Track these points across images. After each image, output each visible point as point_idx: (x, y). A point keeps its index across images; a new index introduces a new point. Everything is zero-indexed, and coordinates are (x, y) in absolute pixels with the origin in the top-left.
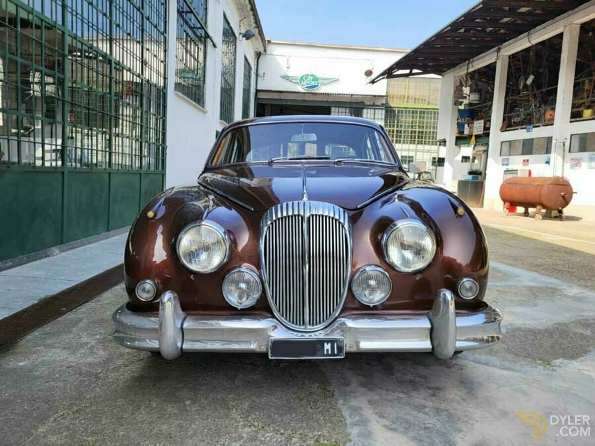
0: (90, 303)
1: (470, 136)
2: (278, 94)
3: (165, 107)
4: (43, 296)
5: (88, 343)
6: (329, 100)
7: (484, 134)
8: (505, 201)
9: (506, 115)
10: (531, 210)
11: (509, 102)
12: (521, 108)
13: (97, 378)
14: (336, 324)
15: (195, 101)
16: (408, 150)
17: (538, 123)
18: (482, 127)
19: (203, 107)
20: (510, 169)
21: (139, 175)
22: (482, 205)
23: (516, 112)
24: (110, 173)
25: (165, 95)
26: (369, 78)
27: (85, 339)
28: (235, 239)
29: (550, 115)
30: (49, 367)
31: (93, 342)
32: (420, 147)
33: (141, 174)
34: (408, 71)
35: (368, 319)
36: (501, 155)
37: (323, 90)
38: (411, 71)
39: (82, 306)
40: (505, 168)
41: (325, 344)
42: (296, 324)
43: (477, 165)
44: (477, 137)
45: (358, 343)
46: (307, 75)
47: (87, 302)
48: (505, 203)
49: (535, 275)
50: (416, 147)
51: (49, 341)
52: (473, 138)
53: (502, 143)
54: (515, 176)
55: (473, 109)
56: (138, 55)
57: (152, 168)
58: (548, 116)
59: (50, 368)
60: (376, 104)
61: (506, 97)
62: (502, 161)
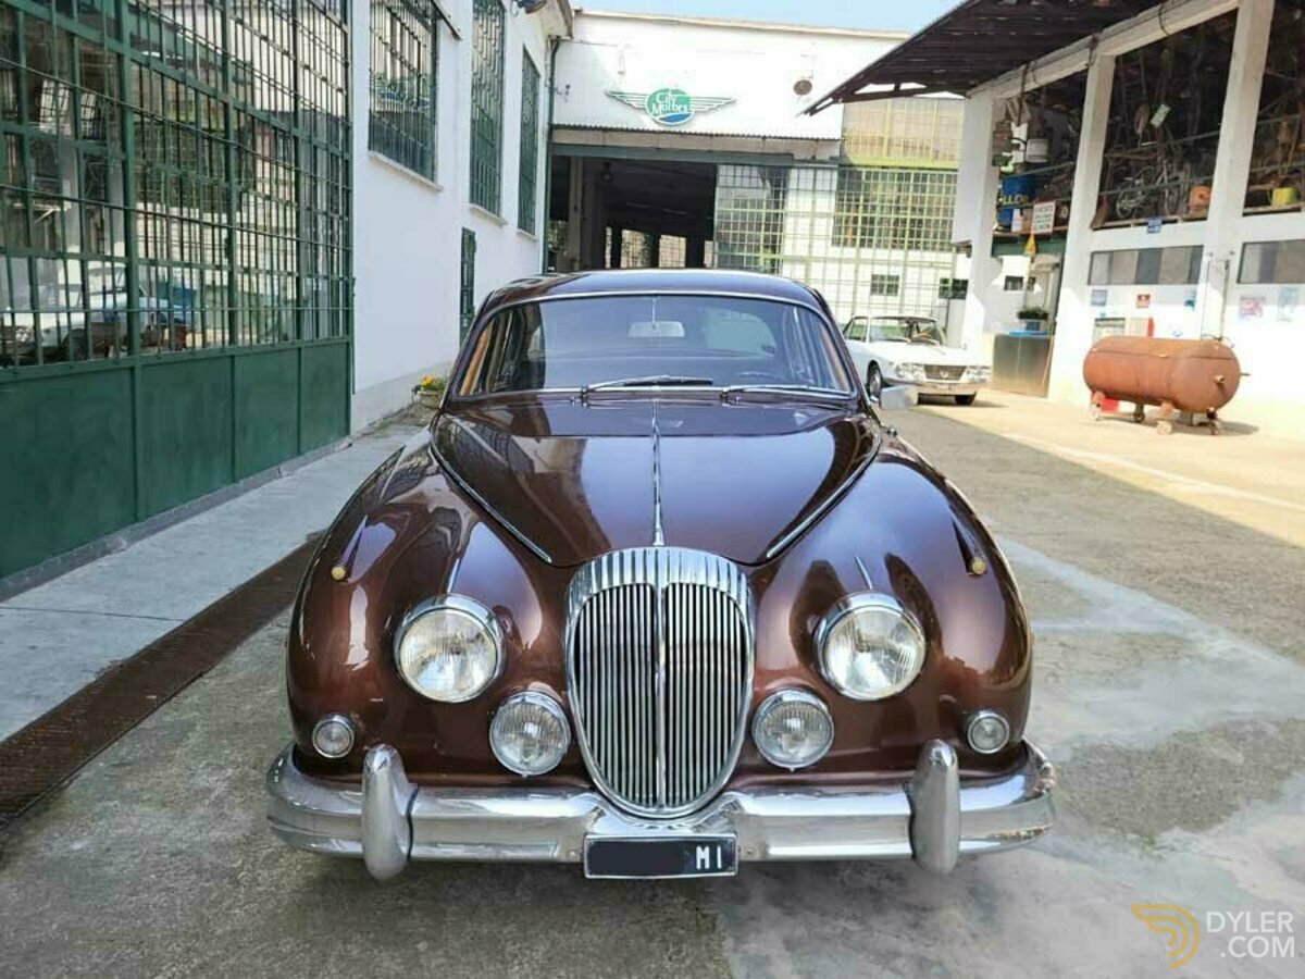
0: (205, 680)
1: (1026, 237)
2: (600, 133)
3: (348, 193)
4: (106, 663)
5: (210, 790)
6: (713, 149)
7: (1054, 232)
8: (1093, 388)
9: (1105, 193)
10: (1148, 409)
11: (1111, 164)
12: (1138, 178)
13: (237, 883)
14: (720, 806)
15: (413, 167)
16: (889, 263)
17: (1173, 213)
18: (1052, 218)
19: (432, 179)
20: (1109, 315)
21: (296, 353)
22: (1044, 392)
23: (1126, 186)
24: (232, 357)
25: (348, 165)
26: (805, 97)
27: (202, 781)
28: (515, 630)
29: (1201, 196)
30: (136, 853)
31: (221, 788)
32: (914, 255)
33: (299, 349)
34: (890, 87)
35: (786, 794)
36: (1089, 283)
37: (700, 125)
38: (897, 87)
39: (190, 688)
40: (1097, 312)
41: (699, 849)
42: (640, 803)
43: (1038, 297)
44: (1040, 239)
45: (764, 848)
46: (667, 90)
47: (201, 675)
48: (1094, 392)
49: (1142, 600)
50: (906, 256)
51: (129, 785)
52: (1031, 241)
53: (1093, 254)
54: (1118, 332)
55: (1033, 176)
56: (286, 84)
57: (324, 332)
58: (1195, 199)
59: (136, 856)
60: (818, 158)
61: (1105, 151)
62: (1093, 296)
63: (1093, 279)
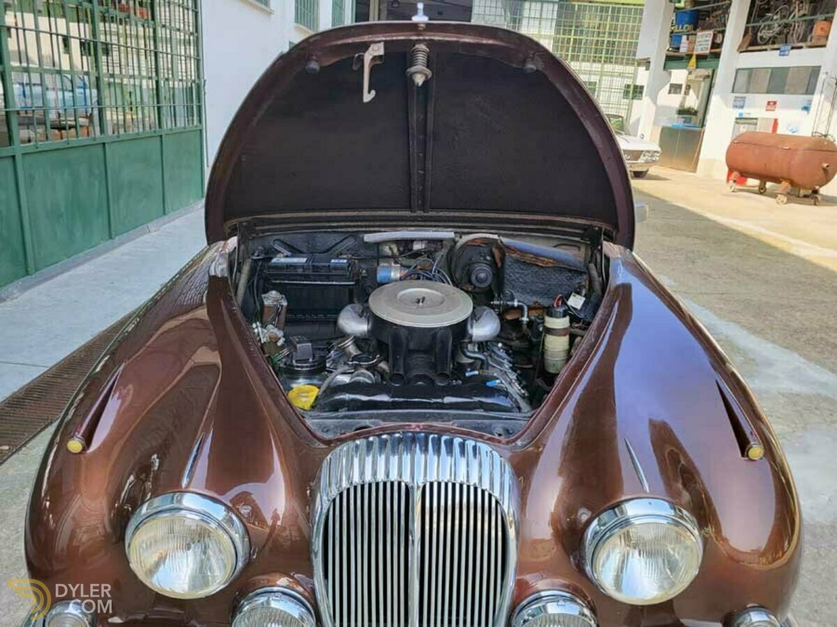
7: (711, 53)
8: (731, 168)
9: (750, 25)
10: (769, 185)
11: (757, 2)
12: (777, 14)
16: (590, 73)
17: (800, 41)
18: (710, 43)
19: (267, 5)
20: (744, 116)
21: (159, 138)
23: (767, 20)
24: (104, 144)
29: (823, 29)
32: (608, 67)
33: (161, 136)
36: (733, 91)
40: (736, 113)
43: (692, 101)
44: (701, 58)
48: (731, 172)
50: (602, 68)
52: (694, 60)
55: (698, 11)
57: (181, 123)
58: (818, 31)
62: (735, 101)
63: (735, 89)
